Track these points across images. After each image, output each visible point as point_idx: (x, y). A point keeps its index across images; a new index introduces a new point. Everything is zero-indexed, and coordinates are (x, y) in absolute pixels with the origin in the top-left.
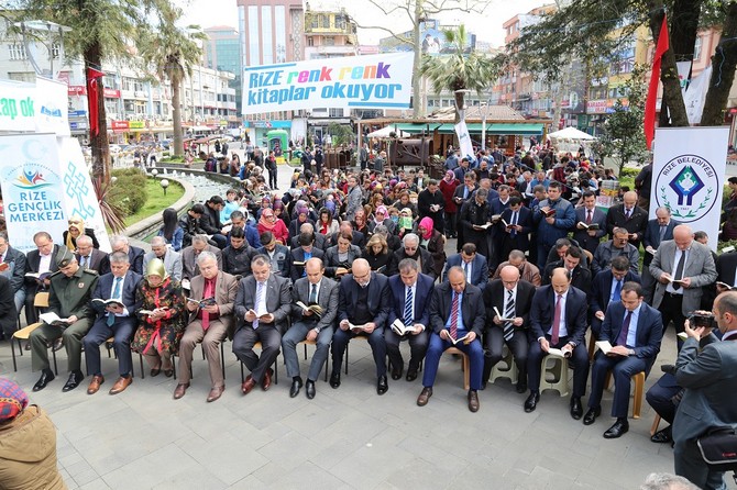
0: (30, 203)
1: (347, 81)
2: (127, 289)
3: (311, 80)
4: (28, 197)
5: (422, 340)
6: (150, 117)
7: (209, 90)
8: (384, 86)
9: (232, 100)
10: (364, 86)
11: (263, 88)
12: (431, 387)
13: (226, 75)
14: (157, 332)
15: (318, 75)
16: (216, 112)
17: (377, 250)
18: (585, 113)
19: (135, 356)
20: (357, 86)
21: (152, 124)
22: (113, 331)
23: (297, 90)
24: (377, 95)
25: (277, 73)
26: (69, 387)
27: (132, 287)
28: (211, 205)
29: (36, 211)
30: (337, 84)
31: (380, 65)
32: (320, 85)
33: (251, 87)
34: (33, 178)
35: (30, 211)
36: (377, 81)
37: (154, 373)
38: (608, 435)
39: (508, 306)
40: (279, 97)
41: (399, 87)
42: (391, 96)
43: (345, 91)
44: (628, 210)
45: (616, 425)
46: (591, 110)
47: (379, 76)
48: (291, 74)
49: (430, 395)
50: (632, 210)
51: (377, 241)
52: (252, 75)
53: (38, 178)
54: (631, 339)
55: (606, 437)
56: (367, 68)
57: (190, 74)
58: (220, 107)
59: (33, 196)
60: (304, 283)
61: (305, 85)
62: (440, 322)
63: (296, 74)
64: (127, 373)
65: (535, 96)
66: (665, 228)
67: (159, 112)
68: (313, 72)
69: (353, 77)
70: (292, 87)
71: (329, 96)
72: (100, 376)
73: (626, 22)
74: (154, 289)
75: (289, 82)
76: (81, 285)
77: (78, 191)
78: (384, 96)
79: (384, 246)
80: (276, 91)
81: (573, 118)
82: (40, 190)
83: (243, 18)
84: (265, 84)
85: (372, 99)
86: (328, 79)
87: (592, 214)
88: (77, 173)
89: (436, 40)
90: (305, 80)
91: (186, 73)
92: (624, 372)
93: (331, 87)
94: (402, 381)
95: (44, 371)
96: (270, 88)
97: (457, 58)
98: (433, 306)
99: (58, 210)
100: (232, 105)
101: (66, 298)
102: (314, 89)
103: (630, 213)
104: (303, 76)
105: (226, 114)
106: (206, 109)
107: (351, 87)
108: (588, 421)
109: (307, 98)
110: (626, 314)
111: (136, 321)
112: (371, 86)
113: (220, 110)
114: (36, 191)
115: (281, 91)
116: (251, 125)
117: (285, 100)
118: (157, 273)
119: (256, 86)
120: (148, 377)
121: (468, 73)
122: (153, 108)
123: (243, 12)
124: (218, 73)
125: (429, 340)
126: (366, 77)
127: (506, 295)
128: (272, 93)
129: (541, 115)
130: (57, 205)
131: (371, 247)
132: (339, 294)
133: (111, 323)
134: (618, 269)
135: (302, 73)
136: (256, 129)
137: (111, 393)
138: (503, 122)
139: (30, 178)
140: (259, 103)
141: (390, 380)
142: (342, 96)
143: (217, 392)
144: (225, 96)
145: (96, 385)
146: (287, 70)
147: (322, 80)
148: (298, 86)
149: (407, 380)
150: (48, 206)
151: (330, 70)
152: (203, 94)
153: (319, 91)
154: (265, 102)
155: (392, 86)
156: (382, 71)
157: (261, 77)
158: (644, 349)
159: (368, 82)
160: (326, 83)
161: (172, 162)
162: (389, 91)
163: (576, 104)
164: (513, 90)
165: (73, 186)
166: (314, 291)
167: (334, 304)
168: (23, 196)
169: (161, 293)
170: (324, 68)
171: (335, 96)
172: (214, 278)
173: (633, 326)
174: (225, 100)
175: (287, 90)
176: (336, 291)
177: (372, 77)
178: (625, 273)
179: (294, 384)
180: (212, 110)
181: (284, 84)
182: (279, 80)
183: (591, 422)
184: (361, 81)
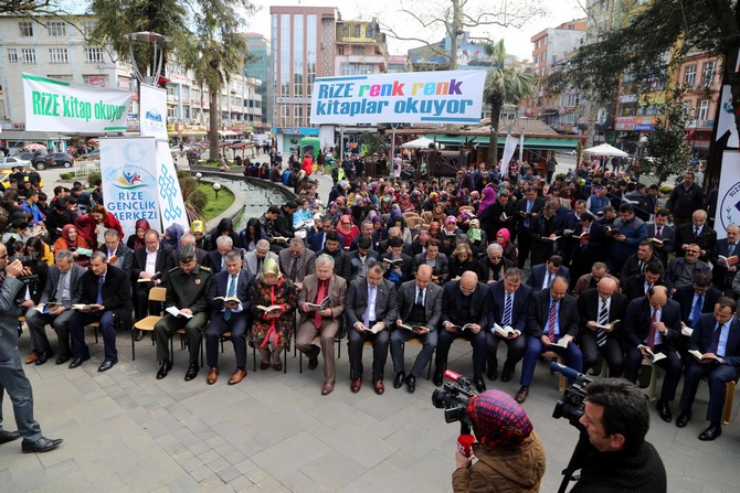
0: (127, 202)
1: (420, 96)
2: (241, 286)
3: (383, 95)
4: (125, 197)
5: (521, 343)
6: (179, 120)
7: (237, 95)
8: (456, 102)
9: (257, 106)
10: (436, 102)
11: (334, 100)
12: (528, 387)
13: (253, 80)
14: (273, 327)
15: (389, 89)
16: (242, 117)
17: (463, 259)
18: (613, 129)
19: (250, 350)
20: (430, 102)
21: (181, 127)
22: (230, 326)
23: (369, 104)
24: (449, 111)
25: (348, 85)
26: (190, 376)
27: (246, 283)
28: (287, 209)
29: (132, 211)
30: (410, 99)
31: (453, 81)
32: (393, 100)
33: (320, 97)
34: (131, 179)
35: (127, 210)
36: (449, 97)
37: (264, 367)
38: (704, 437)
39: (602, 314)
40: (350, 109)
41: (470, 103)
42: (462, 111)
43: (418, 106)
44: (697, 229)
45: (709, 429)
46: (620, 126)
47: (451, 93)
48: (362, 87)
49: (526, 395)
50: (701, 228)
51: (463, 250)
52: (322, 86)
53: (136, 179)
54: (721, 350)
55: (700, 438)
56: (440, 85)
57: (228, 80)
58: (246, 112)
59: (131, 196)
60: (411, 286)
61: (378, 99)
62: (538, 328)
63: (367, 87)
64: (242, 366)
65: (562, 111)
66: (734, 247)
67: (188, 116)
68: (384, 86)
69: (426, 93)
70: (364, 101)
71: (402, 111)
72: (217, 368)
73: (679, 44)
74: (269, 286)
75: (361, 95)
76: (198, 281)
77: (168, 192)
78: (456, 111)
79: (469, 255)
80: (348, 104)
81: (600, 134)
82: (137, 191)
83: (275, 25)
84: (336, 96)
85: (444, 114)
86: (401, 94)
87: (661, 231)
88: (168, 176)
89: (465, 53)
90: (377, 94)
91: (225, 81)
92: (719, 379)
93: (403, 103)
94: (498, 381)
95: (165, 361)
96: (341, 100)
97: (496, 73)
98: (531, 312)
99: (152, 210)
100: (258, 111)
101: (185, 293)
102: (386, 103)
103: (699, 232)
104: (375, 90)
105: (251, 119)
106: (233, 114)
107: (423, 102)
108: (681, 424)
109: (380, 111)
110: (717, 326)
111: (251, 316)
112: (444, 102)
113: (246, 115)
114: (134, 191)
115: (353, 104)
116: (279, 131)
117: (357, 112)
118: (272, 272)
119: (326, 97)
120: (258, 370)
121: (507, 88)
122: (182, 112)
123: (276, 20)
124: (246, 79)
125: (527, 342)
126: (438, 93)
127: (601, 304)
128: (343, 105)
129: (567, 129)
130: (151, 205)
131: (457, 256)
132: (443, 298)
133: (227, 318)
134: (699, 285)
135: (373, 87)
136: (285, 136)
137: (229, 384)
138: (538, 137)
139: (128, 179)
140: (329, 113)
141: (486, 380)
142: (415, 111)
143: (329, 385)
144: (251, 102)
145: (214, 376)
146: (358, 83)
147: (394, 94)
148: (370, 99)
149: (503, 380)
150: (143, 206)
151: (402, 85)
152: (230, 100)
153: (392, 106)
154: (335, 112)
155: (463, 102)
156: (455, 87)
157: (332, 89)
158: (734, 358)
159: (440, 98)
160: (398, 98)
161: (207, 166)
162: (461, 106)
163: (604, 120)
164: (539, 104)
165: (165, 187)
166: (421, 294)
167: (439, 307)
168: (121, 196)
169: (276, 291)
170: (396, 83)
171: (408, 111)
172: (328, 280)
173: (723, 338)
174: (251, 105)
175: (359, 103)
176: (441, 295)
177: (445, 93)
178: (706, 289)
179: (398, 377)
180: (239, 115)
181: (355, 97)
182: (350, 93)
183: (684, 425)
184: (434, 97)
